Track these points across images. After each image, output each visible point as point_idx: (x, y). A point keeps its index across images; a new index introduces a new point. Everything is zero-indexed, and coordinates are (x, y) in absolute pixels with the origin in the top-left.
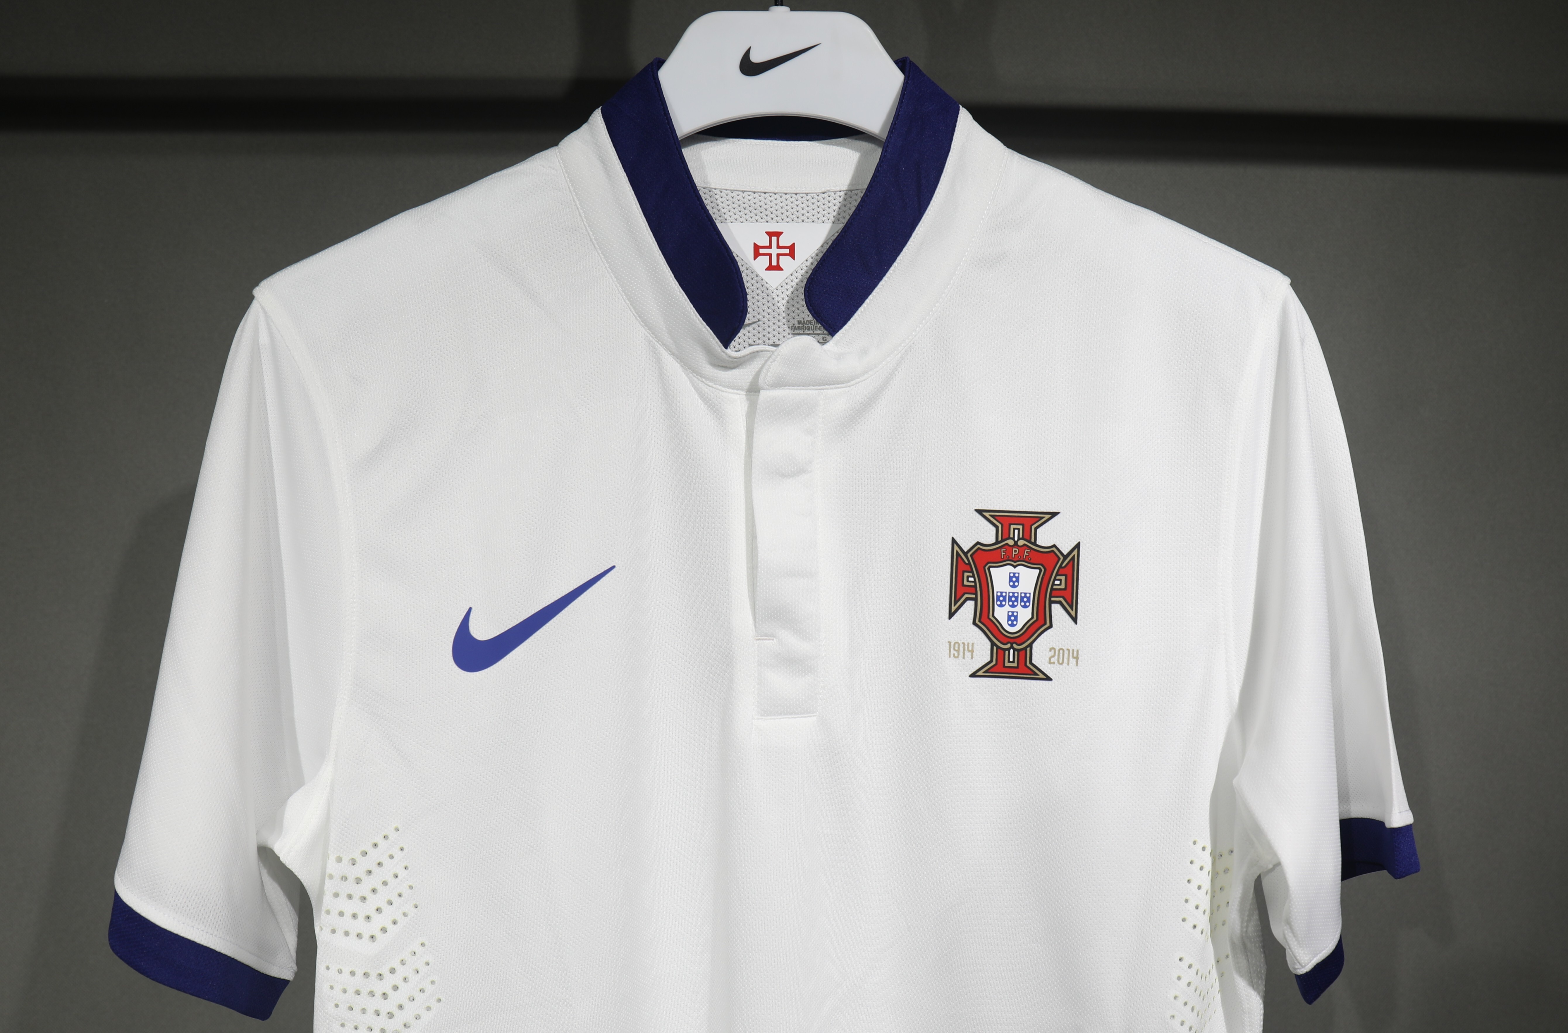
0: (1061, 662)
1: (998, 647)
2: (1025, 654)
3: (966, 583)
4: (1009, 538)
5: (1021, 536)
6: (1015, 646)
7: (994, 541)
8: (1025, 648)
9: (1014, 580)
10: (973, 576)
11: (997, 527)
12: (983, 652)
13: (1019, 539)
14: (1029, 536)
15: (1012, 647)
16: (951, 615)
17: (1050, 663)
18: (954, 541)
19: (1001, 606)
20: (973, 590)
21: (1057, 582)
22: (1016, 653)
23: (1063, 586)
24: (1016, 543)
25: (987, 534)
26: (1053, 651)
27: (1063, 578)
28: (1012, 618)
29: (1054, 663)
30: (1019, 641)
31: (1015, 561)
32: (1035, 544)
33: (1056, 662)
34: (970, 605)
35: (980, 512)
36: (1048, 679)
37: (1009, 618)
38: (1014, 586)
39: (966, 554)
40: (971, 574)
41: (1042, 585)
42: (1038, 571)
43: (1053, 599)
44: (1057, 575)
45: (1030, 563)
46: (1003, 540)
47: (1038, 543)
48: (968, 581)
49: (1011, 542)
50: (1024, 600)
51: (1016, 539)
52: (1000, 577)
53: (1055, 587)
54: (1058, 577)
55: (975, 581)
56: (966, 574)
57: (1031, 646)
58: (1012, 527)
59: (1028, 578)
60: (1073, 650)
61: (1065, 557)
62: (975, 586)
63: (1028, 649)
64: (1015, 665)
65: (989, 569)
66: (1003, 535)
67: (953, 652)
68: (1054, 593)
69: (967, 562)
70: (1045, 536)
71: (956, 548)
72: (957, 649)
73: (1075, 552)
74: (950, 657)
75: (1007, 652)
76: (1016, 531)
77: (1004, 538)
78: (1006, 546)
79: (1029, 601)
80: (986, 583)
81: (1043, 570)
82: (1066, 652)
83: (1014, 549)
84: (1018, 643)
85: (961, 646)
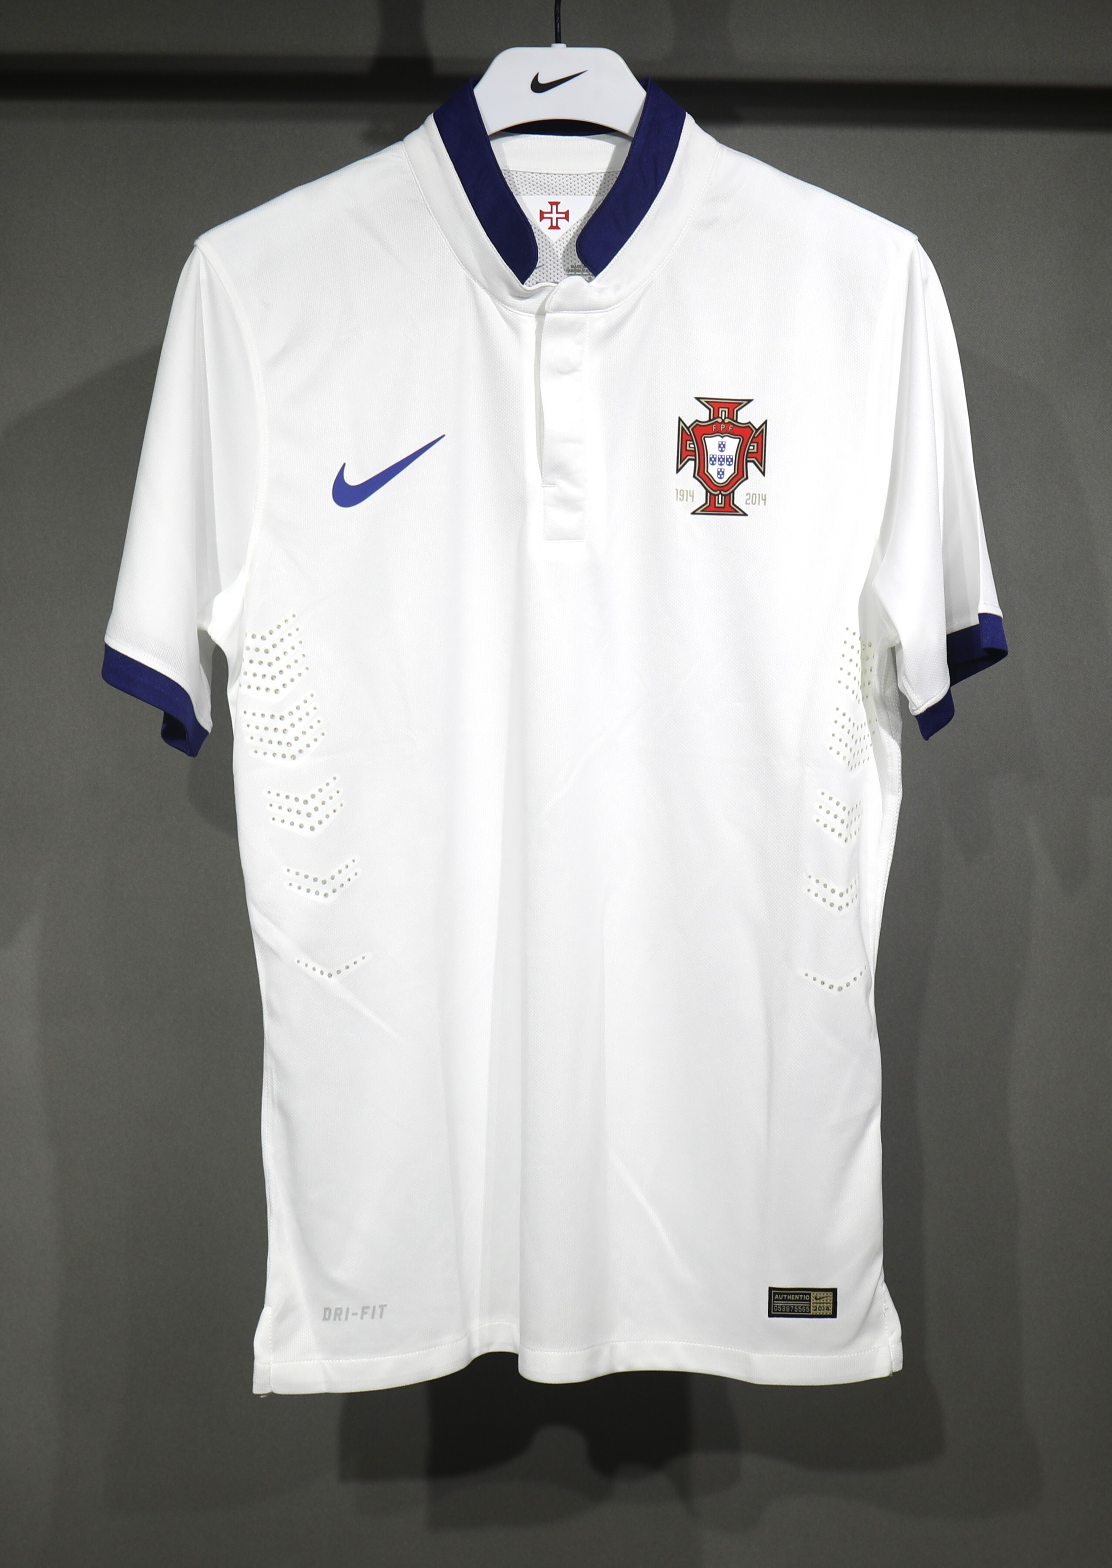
0: (754, 502)
1: (711, 494)
2: (729, 498)
3: (688, 448)
4: (718, 417)
5: (727, 416)
6: (723, 492)
7: (708, 419)
8: (729, 494)
9: (722, 447)
10: (694, 444)
11: (710, 410)
12: (700, 496)
13: (725, 418)
14: (732, 416)
15: (720, 493)
16: (678, 470)
17: (746, 503)
18: (680, 419)
19: (713, 464)
20: (693, 454)
21: (751, 448)
22: (723, 497)
23: (755, 450)
24: (723, 421)
25: (703, 415)
26: (748, 495)
27: (755, 445)
28: (721, 473)
29: (749, 504)
30: (725, 489)
31: (723, 433)
32: (736, 421)
33: (751, 503)
34: (691, 463)
35: (698, 399)
36: (745, 515)
37: (718, 473)
38: (722, 451)
39: (688, 428)
40: (692, 442)
41: (741, 449)
42: (738, 440)
43: (748, 459)
44: (751, 442)
45: (733, 434)
46: (714, 419)
47: (739, 421)
48: (690, 447)
49: (720, 420)
50: (729, 460)
51: (723, 418)
52: (712, 444)
53: (750, 451)
54: (752, 444)
55: (695, 448)
56: (688, 442)
57: (733, 492)
58: (721, 410)
59: (732, 445)
60: (762, 495)
61: (757, 430)
62: (695, 451)
63: (732, 494)
64: (723, 505)
65: (704, 439)
66: (714, 415)
67: (679, 496)
68: (749, 455)
69: (689, 433)
70: (744, 416)
71: (681, 424)
72: (682, 495)
73: (764, 427)
74: (677, 500)
75: (717, 497)
76: (724, 413)
77: (715, 417)
78: (717, 423)
79: (732, 460)
80: (702, 449)
81: (742, 439)
82: (758, 496)
83: (722, 425)
84: (725, 490)
85: (685, 492)
